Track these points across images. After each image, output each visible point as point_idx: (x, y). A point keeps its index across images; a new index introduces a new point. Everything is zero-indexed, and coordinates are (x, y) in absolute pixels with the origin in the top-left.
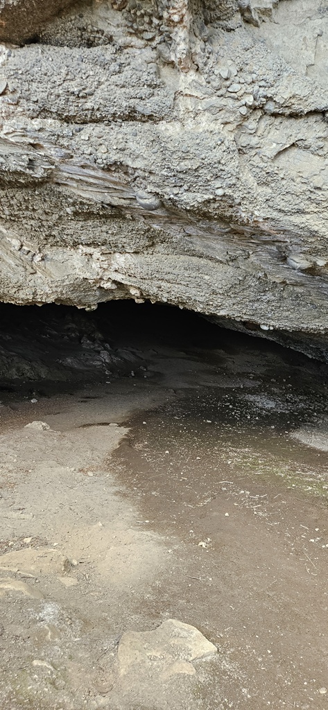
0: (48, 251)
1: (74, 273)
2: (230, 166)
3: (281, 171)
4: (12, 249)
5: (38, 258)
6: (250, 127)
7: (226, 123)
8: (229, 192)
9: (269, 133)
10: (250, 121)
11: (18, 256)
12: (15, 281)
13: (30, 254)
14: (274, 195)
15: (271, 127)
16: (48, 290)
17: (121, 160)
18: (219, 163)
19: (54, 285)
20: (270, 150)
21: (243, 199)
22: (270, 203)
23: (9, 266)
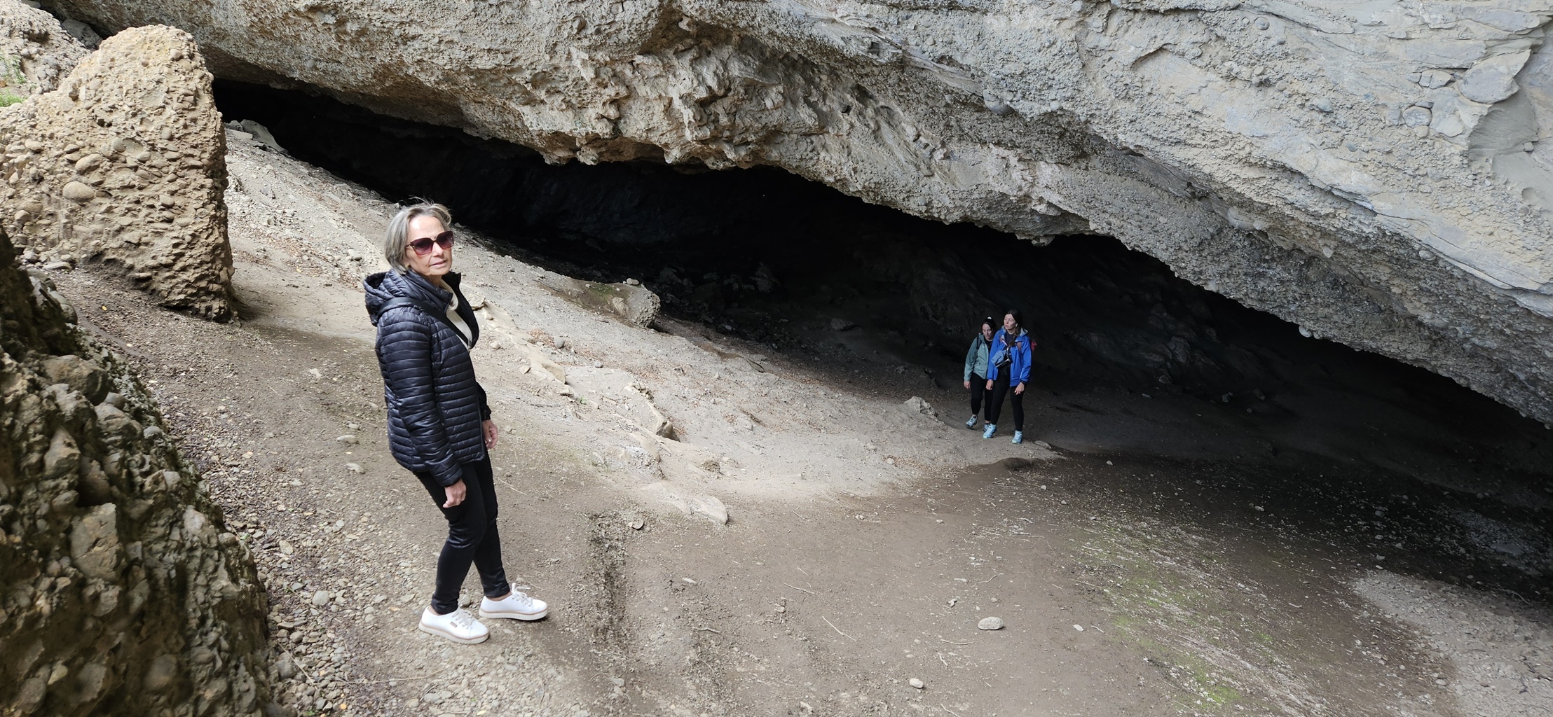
0: (954, 146)
1: (986, 182)
2: (1063, 74)
3: (1147, 84)
4: (907, 139)
5: (939, 155)
6: (1095, 24)
7: (1062, 19)
8: (1067, 106)
9: (1127, 31)
10: (1093, 16)
11: (913, 150)
12: (903, 183)
13: (928, 149)
14: (1139, 115)
15: (1130, 23)
16: (947, 202)
17: (950, 54)
18: (1046, 69)
19: (957, 197)
20: (1128, 53)
21: (1092, 116)
22: (1137, 126)
23: (898, 162)
